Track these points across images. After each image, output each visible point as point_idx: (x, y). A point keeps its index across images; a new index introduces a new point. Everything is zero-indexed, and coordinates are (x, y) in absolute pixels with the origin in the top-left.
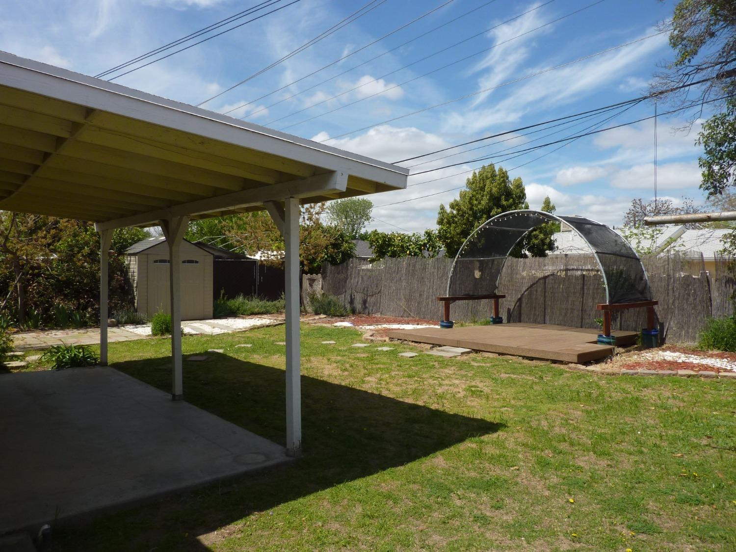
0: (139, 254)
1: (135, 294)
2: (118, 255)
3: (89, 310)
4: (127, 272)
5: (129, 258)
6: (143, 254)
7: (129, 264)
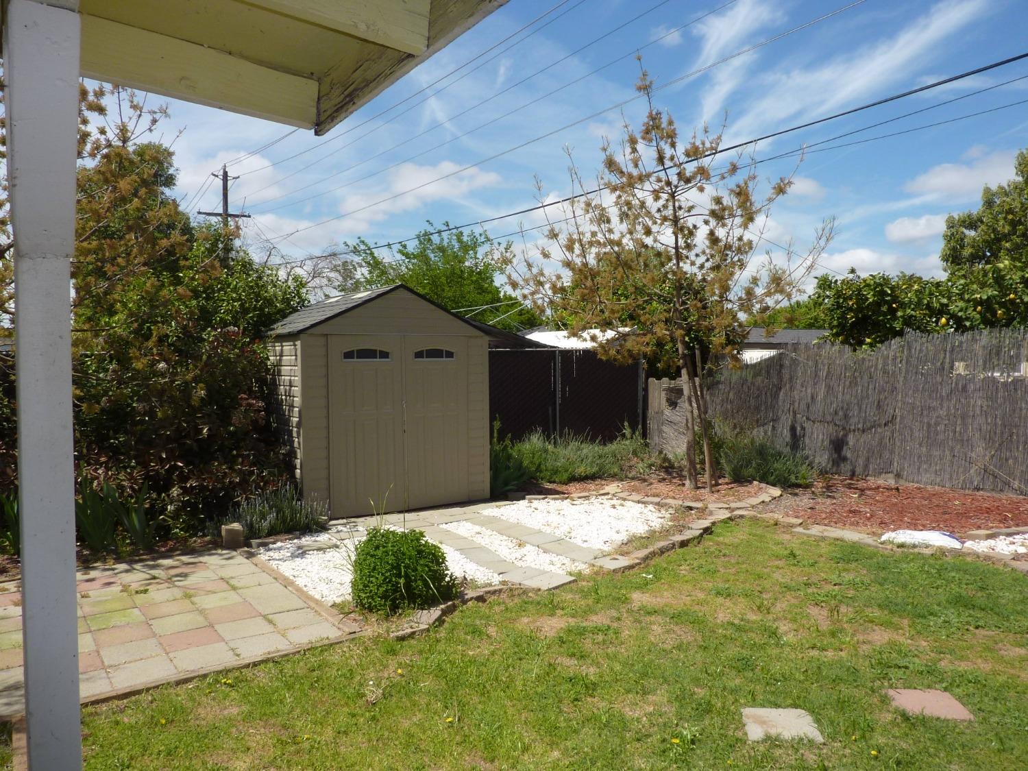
0: (302, 335)
1: (296, 445)
2: (252, 341)
3: (175, 491)
4: (274, 386)
5: (278, 348)
6: (312, 335)
7: (279, 364)
